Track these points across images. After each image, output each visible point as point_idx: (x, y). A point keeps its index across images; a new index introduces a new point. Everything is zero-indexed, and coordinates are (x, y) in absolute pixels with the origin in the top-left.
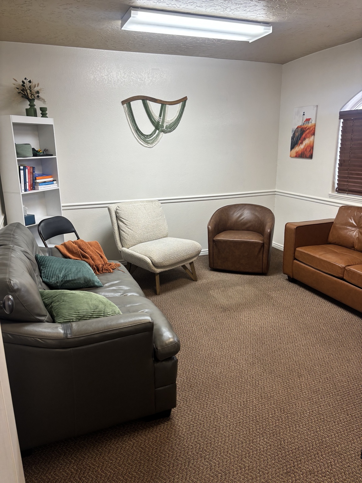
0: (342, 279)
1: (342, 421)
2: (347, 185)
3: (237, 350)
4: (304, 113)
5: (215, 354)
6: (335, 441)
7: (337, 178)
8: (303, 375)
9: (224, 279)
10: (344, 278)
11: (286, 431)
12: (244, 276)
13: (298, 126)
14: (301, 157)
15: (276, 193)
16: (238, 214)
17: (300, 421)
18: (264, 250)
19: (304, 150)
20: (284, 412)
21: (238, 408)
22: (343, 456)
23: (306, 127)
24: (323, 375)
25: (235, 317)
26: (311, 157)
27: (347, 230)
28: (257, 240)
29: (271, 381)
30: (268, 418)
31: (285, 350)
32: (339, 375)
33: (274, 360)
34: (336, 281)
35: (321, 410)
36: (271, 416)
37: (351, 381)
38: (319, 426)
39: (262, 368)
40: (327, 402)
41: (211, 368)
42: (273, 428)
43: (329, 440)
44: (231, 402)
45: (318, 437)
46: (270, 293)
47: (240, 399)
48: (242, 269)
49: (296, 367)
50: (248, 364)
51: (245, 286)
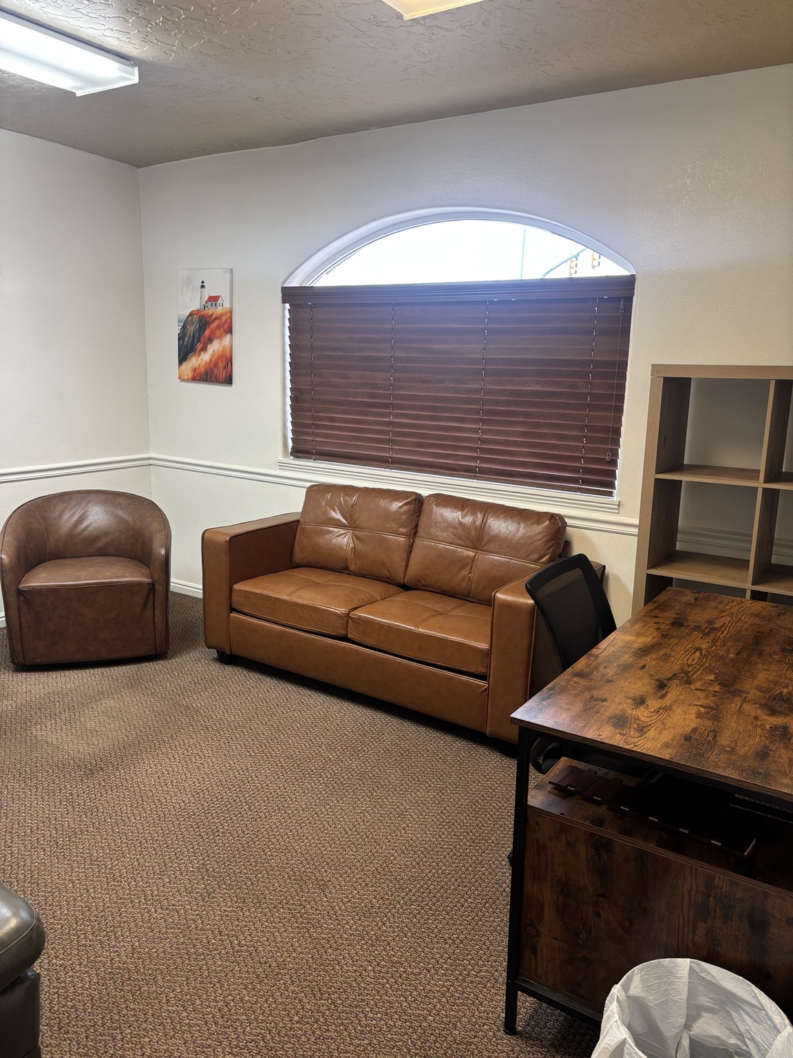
0: (345, 639)
1: (441, 960)
2: (313, 441)
3: (158, 872)
4: (203, 282)
5: (101, 904)
6: (447, 1016)
7: (290, 427)
8: (329, 881)
9: (62, 688)
10: (350, 636)
11: (343, 1042)
12: (111, 669)
13: (192, 312)
14: (207, 381)
15: (151, 462)
16: (71, 516)
17: (363, 1000)
18: (156, 599)
19: (212, 364)
20: (322, 994)
21: (211, 1034)
22: (474, 1047)
23: (212, 315)
24: (367, 866)
25: (125, 783)
26: (229, 381)
27: (331, 535)
28: (136, 577)
29: (266, 924)
30: (291, 1028)
31: (270, 834)
32: (396, 854)
33: (255, 866)
34: (332, 646)
35: (393, 953)
36: (296, 1018)
37: (422, 860)
38: (403, 996)
39: (235, 899)
40: (398, 927)
41: (103, 948)
42: (311, 1048)
43: (434, 1020)
44: (189, 1023)
45: (411, 1022)
46: (187, 699)
47: (208, 1006)
48: (105, 654)
49: (308, 866)
50: (196, 899)
51: (122, 695)
